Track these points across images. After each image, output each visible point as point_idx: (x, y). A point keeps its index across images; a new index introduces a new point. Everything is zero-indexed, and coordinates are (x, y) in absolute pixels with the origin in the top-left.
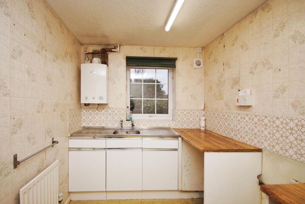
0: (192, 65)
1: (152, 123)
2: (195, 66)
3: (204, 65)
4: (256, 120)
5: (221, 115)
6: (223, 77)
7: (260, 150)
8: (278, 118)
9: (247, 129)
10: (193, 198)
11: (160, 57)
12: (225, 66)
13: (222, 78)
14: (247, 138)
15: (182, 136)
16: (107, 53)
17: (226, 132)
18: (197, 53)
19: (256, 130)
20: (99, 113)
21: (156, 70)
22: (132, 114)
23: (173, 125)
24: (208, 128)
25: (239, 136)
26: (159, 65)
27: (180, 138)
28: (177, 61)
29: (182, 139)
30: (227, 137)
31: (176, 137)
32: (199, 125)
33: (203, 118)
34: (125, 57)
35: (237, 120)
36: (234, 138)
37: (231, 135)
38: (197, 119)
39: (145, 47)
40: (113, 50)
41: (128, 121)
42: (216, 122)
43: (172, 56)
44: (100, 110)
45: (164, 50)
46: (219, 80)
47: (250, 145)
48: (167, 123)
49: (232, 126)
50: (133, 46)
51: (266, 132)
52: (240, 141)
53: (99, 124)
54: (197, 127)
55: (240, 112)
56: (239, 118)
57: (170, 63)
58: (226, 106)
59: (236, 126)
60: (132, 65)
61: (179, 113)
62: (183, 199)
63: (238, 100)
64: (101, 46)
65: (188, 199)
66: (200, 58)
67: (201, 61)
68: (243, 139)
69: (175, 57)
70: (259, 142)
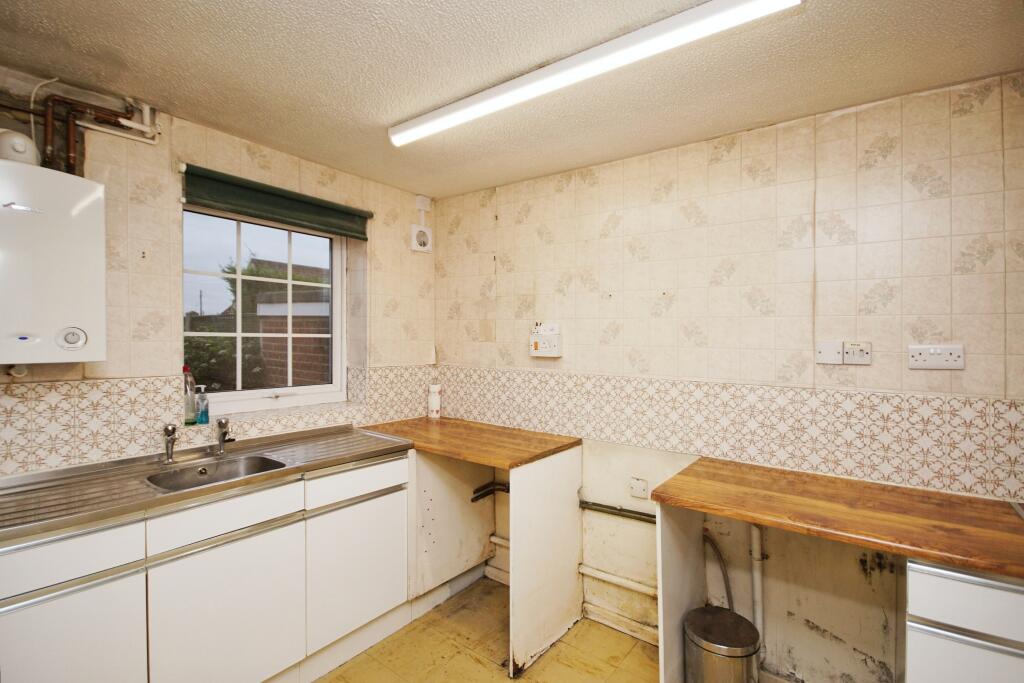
0: (407, 241)
1: (295, 420)
2: (415, 245)
3: (436, 245)
4: (570, 384)
5: (489, 378)
6: (494, 288)
7: (578, 442)
8: (608, 380)
9: (552, 403)
10: (437, 606)
11: (318, 197)
12: (499, 264)
13: (490, 291)
14: (552, 423)
15: (416, 443)
16: (78, 122)
17: (504, 417)
18: (420, 210)
19: (570, 405)
20: (21, 408)
21: (290, 236)
22: (209, 396)
23: (359, 417)
24: (449, 412)
25: (535, 421)
26: (318, 224)
27: (412, 452)
28: (369, 222)
29: (419, 451)
30: (505, 428)
31: (400, 451)
32: (426, 408)
33: (435, 388)
34: (183, 168)
35: (531, 386)
36: (523, 426)
37: (518, 422)
38: (420, 391)
39: (266, 150)
40: (124, 122)
41: (192, 427)
42: (475, 395)
43: (356, 203)
44: (32, 395)
45: (333, 178)
46: (483, 294)
47: (559, 435)
48: (341, 413)
49: (519, 400)
50: (214, 131)
51: (589, 407)
52: (537, 431)
53: (24, 464)
54: (420, 412)
55: (537, 370)
56: (535, 382)
57: (349, 225)
58: (503, 356)
59: (529, 400)
60: (211, 203)
61: (375, 377)
62: (416, 620)
63: (536, 344)
64: (46, 82)
65: (429, 612)
66: (426, 225)
67: (427, 233)
68: (544, 425)
69: (365, 209)
70: (576, 427)
